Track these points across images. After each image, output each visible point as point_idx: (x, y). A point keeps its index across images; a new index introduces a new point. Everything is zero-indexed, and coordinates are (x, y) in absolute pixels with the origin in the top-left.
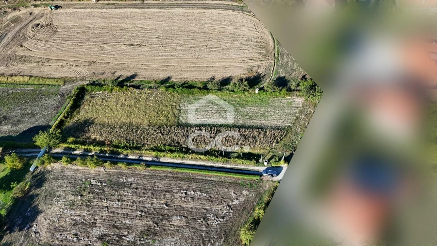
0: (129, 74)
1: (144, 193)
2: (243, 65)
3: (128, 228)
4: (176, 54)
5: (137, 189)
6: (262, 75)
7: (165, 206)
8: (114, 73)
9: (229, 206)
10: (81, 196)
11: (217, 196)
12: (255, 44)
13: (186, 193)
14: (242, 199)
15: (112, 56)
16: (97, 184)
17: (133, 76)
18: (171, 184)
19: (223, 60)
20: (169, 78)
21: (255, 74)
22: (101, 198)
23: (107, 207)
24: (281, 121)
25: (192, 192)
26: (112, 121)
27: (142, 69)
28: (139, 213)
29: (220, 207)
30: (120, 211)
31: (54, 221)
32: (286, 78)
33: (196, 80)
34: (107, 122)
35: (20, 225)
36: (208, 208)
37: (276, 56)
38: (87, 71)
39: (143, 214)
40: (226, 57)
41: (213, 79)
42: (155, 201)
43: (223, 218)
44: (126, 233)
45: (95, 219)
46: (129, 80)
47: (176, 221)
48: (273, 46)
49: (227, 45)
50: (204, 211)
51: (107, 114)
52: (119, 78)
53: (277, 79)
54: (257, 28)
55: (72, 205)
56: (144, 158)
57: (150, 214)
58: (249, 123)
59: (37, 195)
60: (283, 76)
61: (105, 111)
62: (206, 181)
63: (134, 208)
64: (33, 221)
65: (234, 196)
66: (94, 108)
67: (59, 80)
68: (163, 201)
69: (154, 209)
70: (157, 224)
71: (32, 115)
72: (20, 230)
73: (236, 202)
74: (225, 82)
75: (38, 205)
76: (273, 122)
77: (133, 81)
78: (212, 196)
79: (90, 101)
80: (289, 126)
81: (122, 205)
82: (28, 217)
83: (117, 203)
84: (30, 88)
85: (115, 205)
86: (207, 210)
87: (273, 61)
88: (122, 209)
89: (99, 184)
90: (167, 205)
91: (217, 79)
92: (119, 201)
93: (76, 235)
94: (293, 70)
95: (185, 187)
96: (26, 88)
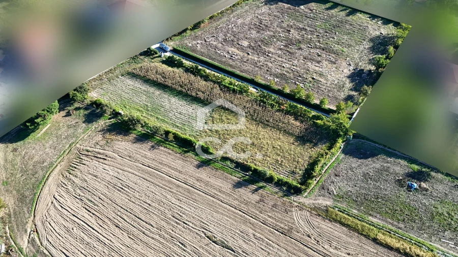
0: (242, 190)
1: (263, 66)
2: (110, 153)
3: (281, 49)
4: (173, 200)
5: (268, 70)
6: (102, 133)
7: (250, 54)
8: (261, 200)
9: (205, 41)
10: (313, 79)
11: (211, 49)
12: (73, 178)
13: (232, 57)
14: (194, 42)
15: (256, 234)
16: (299, 84)
17: (238, 185)
18: (240, 65)
19: (125, 169)
20: (198, 167)
21: (108, 136)
22: (297, 72)
23: (293, 65)
24: (124, 82)
25: (227, 56)
26: (276, 134)
27: (224, 193)
28: (270, 55)
29: (212, 42)
30: (284, 60)
31: (336, 68)
32: (84, 119)
33: (170, 152)
34: (281, 135)
35: (363, 73)
36: (220, 45)
37: (67, 151)
38: (295, 219)
39: (267, 54)
40: (119, 171)
41: (153, 147)
42: (256, 59)
43: (214, 36)
44: (282, 47)
45: (304, 61)
46: (245, 181)
47: (245, 43)
48: (59, 165)
49: (105, 191)
50: (224, 43)
51: (280, 144)
52: (256, 190)
53: (93, 122)
54: (50, 204)
55: (321, 75)
56: (255, 90)
57: (263, 53)
58: (152, 90)
59: (351, 90)
60: (84, 124)
61: (281, 148)
62: (213, 59)
63: (273, 59)
64: (352, 73)
65: (198, 45)
66: (292, 156)
67: (334, 216)
68: (250, 57)
69: (258, 55)
70: (259, 46)
71: (366, 176)
72: (363, 70)
73: (199, 42)
74: (143, 138)
75: (349, 83)
76: (132, 83)
77: (240, 178)
78: (214, 50)
79: (296, 168)
80: (122, 75)
81: (282, 64)
82: (357, 76)
83: (285, 66)
84: (374, 220)
85: (287, 65)
86: (222, 43)
87: (78, 146)
88: (282, 61)
89: (297, 83)
90: (248, 54)
91: (150, 144)
92: (283, 67)
93: (319, 56)
94: (69, 127)
95: (231, 61)
96: (381, 223)
